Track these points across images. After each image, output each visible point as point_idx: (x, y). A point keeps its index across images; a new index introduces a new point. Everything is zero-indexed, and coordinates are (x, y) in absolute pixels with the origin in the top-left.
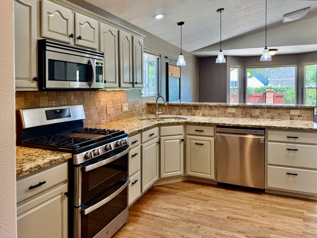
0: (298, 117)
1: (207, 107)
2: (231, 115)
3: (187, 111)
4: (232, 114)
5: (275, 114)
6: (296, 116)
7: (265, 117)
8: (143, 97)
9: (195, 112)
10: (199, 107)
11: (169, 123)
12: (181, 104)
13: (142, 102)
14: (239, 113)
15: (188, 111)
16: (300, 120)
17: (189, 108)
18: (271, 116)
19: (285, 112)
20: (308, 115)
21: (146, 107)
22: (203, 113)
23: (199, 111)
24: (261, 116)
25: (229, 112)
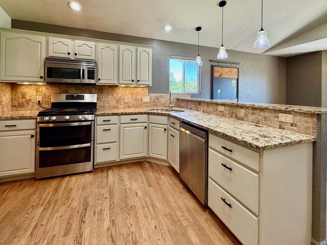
0: (291, 126)
1: (206, 103)
2: (221, 114)
5: (260, 118)
6: (287, 124)
7: (249, 120)
9: (199, 108)
10: (201, 103)
11: (155, 112)
14: (226, 112)
16: (294, 130)
17: (196, 103)
18: (256, 119)
19: (273, 116)
20: (308, 126)
24: (246, 119)
25: (220, 110)
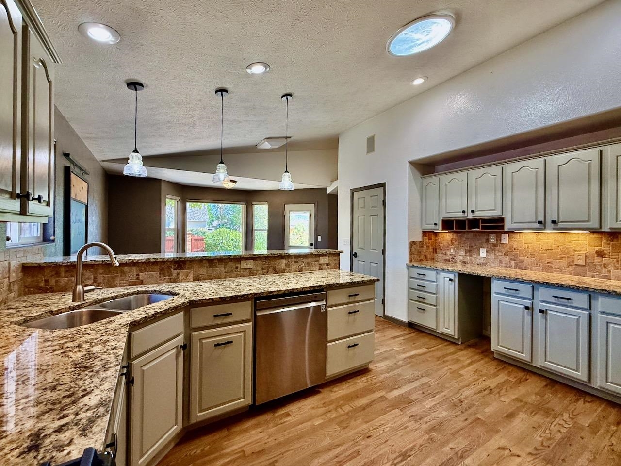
0: (327, 265)
1: (204, 262)
2: (246, 273)
3: (158, 274)
4: (247, 271)
5: (303, 265)
6: (324, 265)
7: (293, 270)
8: (9, 249)
9: (178, 274)
10: (188, 262)
12: (143, 261)
13: (9, 264)
14: (258, 268)
15: (160, 274)
16: (328, 268)
17: (165, 266)
18: (299, 267)
19: (314, 261)
21: (20, 275)
22: (196, 274)
23: (187, 272)
24: (288, 269)
25: (243, 268)
